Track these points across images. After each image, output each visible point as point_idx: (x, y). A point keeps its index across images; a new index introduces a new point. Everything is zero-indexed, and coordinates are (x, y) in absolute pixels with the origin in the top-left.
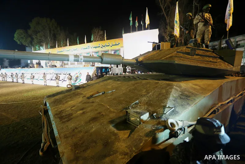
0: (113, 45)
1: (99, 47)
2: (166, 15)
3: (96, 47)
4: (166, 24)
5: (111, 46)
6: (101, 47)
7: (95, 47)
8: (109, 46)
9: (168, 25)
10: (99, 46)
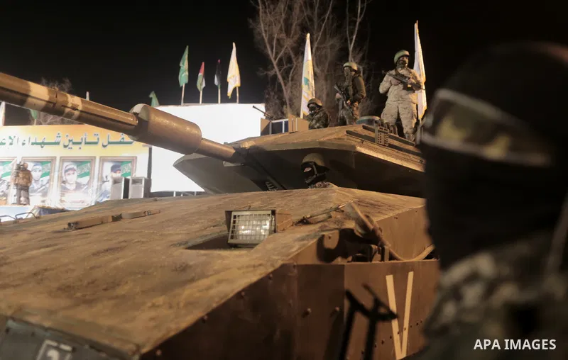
0: (110, 143)
1: (58, 143)
2: (284, 78)
3: (43, 144)
4: (283, 103)
5: (104, 146)
6: (65, 147)
7: (37, 144)
8: (96, 143)
9: (288, 106)
10: (58, 140)
